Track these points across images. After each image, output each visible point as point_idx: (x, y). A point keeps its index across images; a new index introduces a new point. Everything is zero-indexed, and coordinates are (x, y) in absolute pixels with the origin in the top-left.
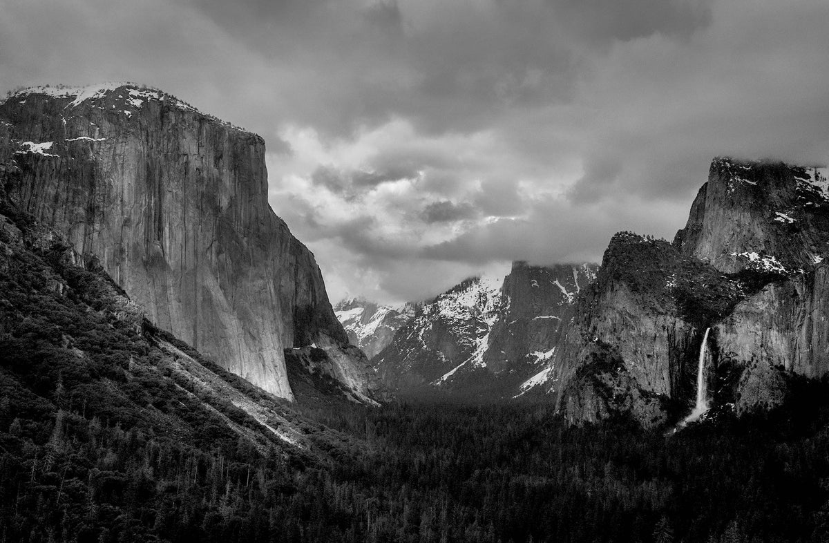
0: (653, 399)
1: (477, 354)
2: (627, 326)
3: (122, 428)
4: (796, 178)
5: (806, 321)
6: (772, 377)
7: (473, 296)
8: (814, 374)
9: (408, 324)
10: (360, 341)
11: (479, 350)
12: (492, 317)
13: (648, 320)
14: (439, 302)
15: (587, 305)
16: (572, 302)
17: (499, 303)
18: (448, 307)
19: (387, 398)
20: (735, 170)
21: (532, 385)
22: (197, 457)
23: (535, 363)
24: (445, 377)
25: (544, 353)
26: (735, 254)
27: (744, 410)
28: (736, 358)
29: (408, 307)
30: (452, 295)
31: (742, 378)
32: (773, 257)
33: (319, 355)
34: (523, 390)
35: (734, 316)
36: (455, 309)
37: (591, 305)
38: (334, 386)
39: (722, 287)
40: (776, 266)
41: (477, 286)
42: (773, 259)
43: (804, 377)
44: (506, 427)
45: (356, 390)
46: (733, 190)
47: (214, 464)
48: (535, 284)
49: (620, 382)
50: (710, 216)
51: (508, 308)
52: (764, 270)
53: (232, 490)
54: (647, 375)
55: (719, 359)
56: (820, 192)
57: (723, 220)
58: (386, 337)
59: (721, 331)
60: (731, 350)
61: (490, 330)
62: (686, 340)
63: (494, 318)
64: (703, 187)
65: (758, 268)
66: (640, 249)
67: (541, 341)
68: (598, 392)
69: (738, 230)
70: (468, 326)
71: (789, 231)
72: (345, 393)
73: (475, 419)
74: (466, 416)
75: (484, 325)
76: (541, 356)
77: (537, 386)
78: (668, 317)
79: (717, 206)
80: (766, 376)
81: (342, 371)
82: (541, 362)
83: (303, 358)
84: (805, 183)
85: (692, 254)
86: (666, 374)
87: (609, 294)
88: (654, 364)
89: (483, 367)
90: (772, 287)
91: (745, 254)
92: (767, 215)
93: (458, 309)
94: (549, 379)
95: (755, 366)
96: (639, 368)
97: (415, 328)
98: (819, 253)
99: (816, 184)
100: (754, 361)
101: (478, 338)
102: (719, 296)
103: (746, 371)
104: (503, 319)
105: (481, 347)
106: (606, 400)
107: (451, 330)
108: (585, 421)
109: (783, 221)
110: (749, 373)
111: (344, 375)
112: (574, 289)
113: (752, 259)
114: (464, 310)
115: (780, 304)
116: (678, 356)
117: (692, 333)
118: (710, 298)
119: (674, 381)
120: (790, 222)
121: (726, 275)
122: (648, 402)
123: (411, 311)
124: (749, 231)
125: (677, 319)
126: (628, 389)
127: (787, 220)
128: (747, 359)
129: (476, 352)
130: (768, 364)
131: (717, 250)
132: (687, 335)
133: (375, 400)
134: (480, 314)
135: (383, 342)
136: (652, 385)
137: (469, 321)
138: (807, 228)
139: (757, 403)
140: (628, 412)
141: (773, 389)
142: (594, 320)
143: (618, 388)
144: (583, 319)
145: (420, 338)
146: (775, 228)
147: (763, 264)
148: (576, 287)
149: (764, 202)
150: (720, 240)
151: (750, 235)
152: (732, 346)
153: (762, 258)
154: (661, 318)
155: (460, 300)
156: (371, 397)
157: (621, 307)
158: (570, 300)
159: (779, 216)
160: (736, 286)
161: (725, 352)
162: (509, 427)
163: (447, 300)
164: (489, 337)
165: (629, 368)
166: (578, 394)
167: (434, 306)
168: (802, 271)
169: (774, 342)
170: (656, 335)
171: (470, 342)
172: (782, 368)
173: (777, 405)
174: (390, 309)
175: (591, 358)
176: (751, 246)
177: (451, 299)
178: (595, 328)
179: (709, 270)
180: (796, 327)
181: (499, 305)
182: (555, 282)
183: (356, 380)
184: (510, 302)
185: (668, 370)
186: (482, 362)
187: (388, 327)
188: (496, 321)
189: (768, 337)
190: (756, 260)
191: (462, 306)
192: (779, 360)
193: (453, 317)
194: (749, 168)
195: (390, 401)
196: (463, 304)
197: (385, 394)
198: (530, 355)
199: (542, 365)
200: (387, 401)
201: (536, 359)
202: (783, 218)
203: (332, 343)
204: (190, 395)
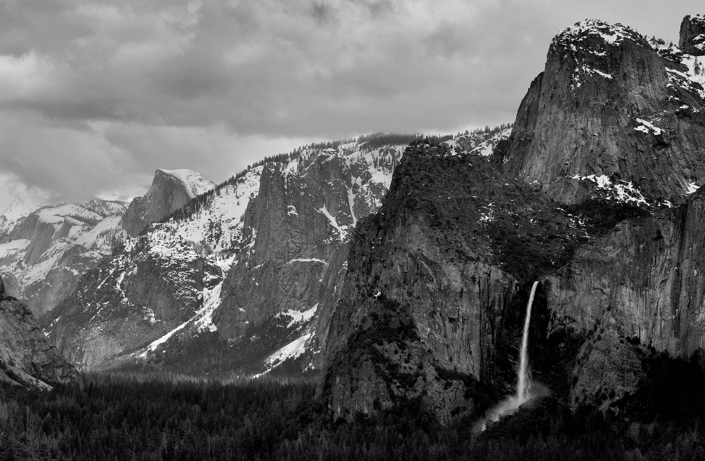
0: (455, 382)
1: (204, 312)
2: (422, 275)
4: (667, 69)
5: (671, 275)
6: (622, 355)
7: (201, 226)
8: (680, 352)
9: (100, 266)
10: (23, 290)
11: (206, 306)
12: (228, 257)
13: (452, 267)
14: (149, 234)
15: (367, 244)
16: (346, 240)
17: (238, 238)
18: (162, 242)
19: (62, 377)
20: (584, 56)
21: (283, 358)
23: (289, 326)
24: (154, 346)
25: (302, 311)
26: (577, 177)
27: (580, 401)
28: (574, 325)
29: (101, 241)
30: (169, 225)
31: (580, 355)
32: (630, 183)
34: (268, 365)
35: (573, 265)
36: (172, 245)
37: (372, 245)
39: (558, 224)
40: (634, 195)
41: (208, 212)
42: (630, 187)
43: (665, 354)
44: (242, 420)
45: (12, 364)
46: (579, 85)
48: (293, 212)
49: (409, 355)
50: (545, 122)
51: (251, 245)
52: (617, 200)
54: (448, 346)
55: (550, 327)
56: (699, 91)
57: (563, 127)
58: (65, 284)
59: (554, 287)
60: (567, 314)
61: (224, 276)
62: (505, 299)
63: (231, 260)
64: (536, 79)
65: (608, 198)
66: (446, 165)
67: (298, 295)
68: (377, 370)
69: (583, 143)
70: (192, 271)
71: (654, 146)
73: (197, 408)
74: (184, 404)
75: (215, 270)
76: (296, 316)
77: (289, 361)
78: (481, 265)
79: (555, 107)
80: (615, 353)
82: (297, 325)
84: (679, 77)
85: (517, 174)
86: (474, 346)
87: (398, 230)
88: (459, 331)
89: (211, 331)
90: (627, 225)
91: (591, 177)
92: (624, 122)
93: (178, 246)
94: (307, 351)
95: (599, 338)
96: (437, 336)
97: (111, 272)
98: (694, 178)
99: (694, 78)
100: (598, 330)
101: (205, 289)
102: (552, 237)
103: (586, 344)
104: (244, 261)
105: (210, 301)
106: (388, 381)
107: (166, 275)
108: (357, 412)
109: (646, 131)
110: (590, 348)
112: (348, 221)
113: (601, 185)
114: (186, 246)
115: (638, 250)
116: (492, 322)
117: (514, 288)
118: (539, 239)
119: (485, 356)
120: (656, 134)
121: (565, 206)
122: (447, 386)
123: (106, 247)
124: (598, 144)
125: (493, 268)
126: (421, 367)
127: (651, 131)
128: (589, 327)
129: (202, 310)
130: (616, 335)
131: (553, 169)
132: (507, 291)
133: (43, 380)
134: (210, 252)
135: (60, 293)
136: (455, 362)
137: (194, 263)
138: (680, 142)
139: (600, 390)
140: (419, 399)
141: (622, 370)
142: (377, 266)
143: (407, 365)
144: (361, 265)
145: (118, 287)
146: (633, 141)
147: (616, 192)
148: (351, 218)
149: (622, 103)
150: (557, 157)
151: (599, 150)
152: (569, 308)
153: (614, 184)
154: (471, 266)
155: (181, 232)
156: (38, 376)
157: (415, 249)
158: (342, 237)
159: (642, 124)
160: (577, 223)
161: (558, 316)
162: (247, 421)
163: (162, 232)
164: (223, 288)
165: (423, 336)
166: (350, 373)
167: (142, 240)
168: (669, 204)
169: (627, 304)
170: (462, 290)
171: (194, 294)
172: (637, 341)
173: (627, 394)
174: (74, 243)
175: (369, 323)
176: (600, 166)
177: (168, 230)
178: (377, 278)
179: (541, 199)
180: (658, 284)
181: (239, 241)
182: (321, 209)
183: (13, 349)
184: (255, 236)
185: (478, 341)
186: (211, 324)
187: (68, 269)
188: (233, 264)
189: (619, 296)
190: (606, 186)
191: (183, 241)
192: (633, 330)
193: (169, 257)
194: (603, 54)
195: (68, 381)
196: (185, 238)
197: (59, 371)
198: (282, 316)
199: (298, 329)
200: (62, 381)
201: (290, 321)
202: (646, 126)
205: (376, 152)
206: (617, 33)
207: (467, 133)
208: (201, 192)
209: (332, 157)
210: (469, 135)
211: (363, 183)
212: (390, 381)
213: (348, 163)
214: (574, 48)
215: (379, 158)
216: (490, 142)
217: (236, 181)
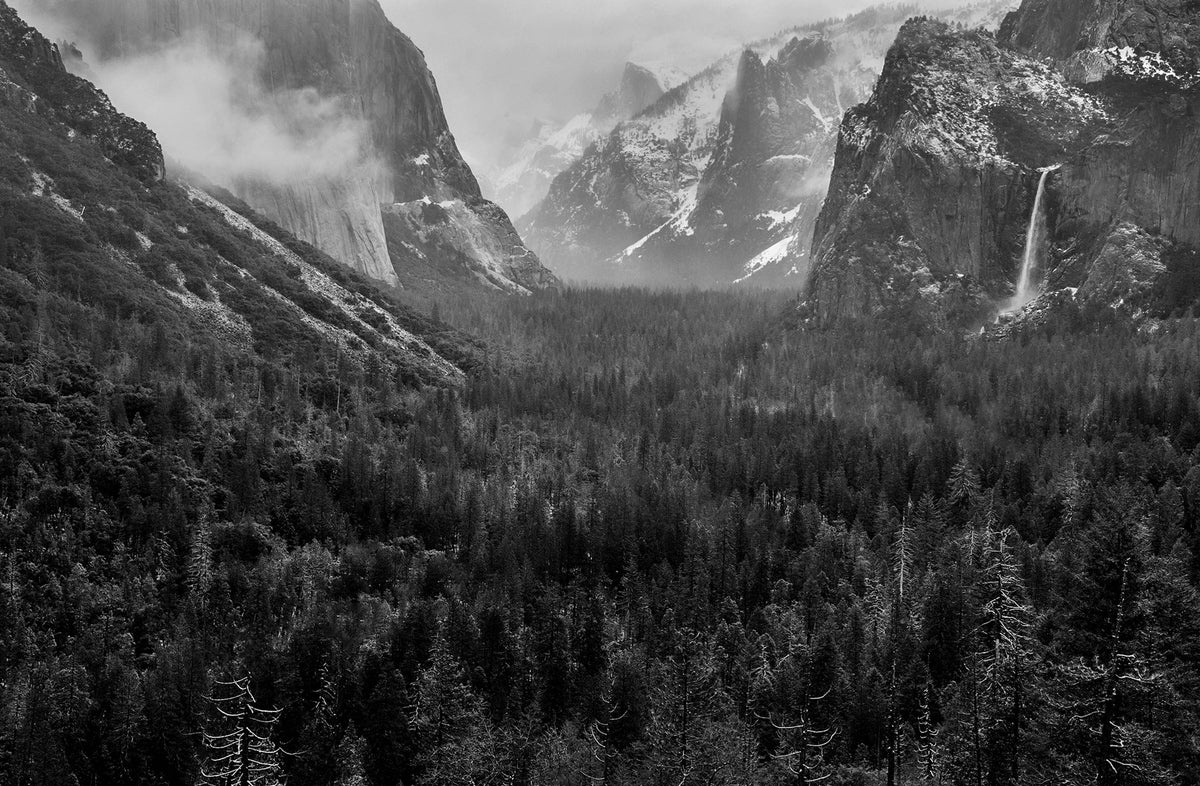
1: (680, 215)
3: (142, 321)
6: (1138, 246)
7: (675, 122)
9: (572, 167)
10: (497, 193)
11: (683, 208)
12: (703, 156)
14: (622, 133)
16: (831, 133)
17: (715, 135)
18: (635, 141)
19: (540, 283)
21: (764, 263)
22: (259, 368)
23: (769, 228)
24: (630, 250)
25: (784, 212)
26: (1096, 50)
27: (1091, 297)
28: (1086, 218)
29: (572, 141)
30: (641, 122)
32: (1158, 54)
33: (434, 214)
34: (749, 270)
35: (1088, 151)
36: (645, 143)
38: (459, 263)
39: (1072, 105)
40: (1163, 67)
41: (682, 107)
42: (1158, 57)
45: (493, 269)
47: (285, 378)
48: (773, 104)
51: (729, 142)
52: (1142, 74)
53: (315, 417)
55: (1058, 220)
58: (538, 187)
59: (1065, 176)
60: (1079, 206)
61: (700, 177)
62: (1009, 192)
63: (706, 160)
65: (1132, 73)
66: (945, 45)
67: (779, 195)
70: (666, 171)
72: (476, 274)
75: (694, 171)
76: (777, 217)
77: (771, 265)
78: (984, 155)
80: (1131, 245)
81: (472, 241)
82: (778, 227)
83: (410, 219)
86: (974, 245)
87: (891, 120)
88: (957, 229)
89: (688, 234)
91: (1113, 50)
93: (651, 144)
94: (790, 255)
95: (1115, 231)
96: (933, 236)
97: (584, 174)
100: (1114, 222)
101: (680, 190)
102: (1065, 120)
103: (1099, 237)
104: (721, 159)
105: (686, 203)
107: (639, 176)
108: (845, 318)
110: (1103, 241)
111: (474, 246)
112: (833, 112)
113: (1124, 58)
114: (660, 144)
115: (1163, 130)
116: (994, 217)
117: (1019, 180)
118: (1050, 124)
119: (986, 254)
121: (1080, 85)
122: (942, 287)
123: (578, 147)
125: (996, 158)
126: (913, 268)
128: (1103, 219)
129: (678, 212)
131: (1069, 43)
132: (1011, 183)
133: (522, 285)
134: (685, 151)
136: (952, 262)
137: (668, 163)
139: (1113, 286)
140: (912, 303)
142: (865, 161)
143: (898, 267)
144: (848, 160)
145: (591, 189)
147: (1141, 65)
148: (838, 109)
150: (1074, 28)
152: (1080, 199)
153: (1139, 56)
154: (971, 157)
155: (654, 130)
156: (517, 281)
157: (910, 141)
158: (827, 130)
160: (1094, 103)
161: (1069, 208)
163: (634, 131)
164: (699, 188)
165: (916, 235)
166: (837, 277)
167: (613, 140)
169: (1148, 191)
170: (962, 184)
171: (669, 196)
172: (1156, 231)
173: (1142, 289)
174: (544, 143)
175: (859, 223)
176: (1124, 36)
177: (640, 127)
178: (865, 174)
180: (1184, 168)
181: (716, 138)
182: (804, 100)
183: (493, 254)
184: (732, 132)
185: (977, 239)
186: (687, 228)
187: (540, 171)
188: (709, 163)
189: (1139, 184)
190: (1130, 58)
191: (657, 140)
192: (1153, 220)
193: (642, 157)
195: (546, 286)
196: (659, 137)
197: (537, 276)
198: (761, 217)
199: (780, 231)
200: (541, 286)
201: (771, 223)
203: (455, 196)
204: (243, 273)
205: (865, 33)
207: (969, 5)
208: (674, 85)
209: (817, 39)
210: (971, 8)
211: (851, 69)
212: (881, 284)
213: (834, 46)
215: (869, 39)
216: (996, 15)
217: (711, 73)
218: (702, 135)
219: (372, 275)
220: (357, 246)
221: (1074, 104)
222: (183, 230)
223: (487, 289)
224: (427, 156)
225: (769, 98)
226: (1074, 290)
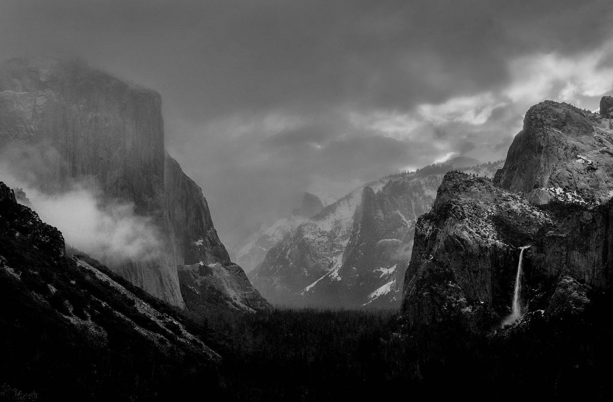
0: (477, 307)
1: (334, 270)
2: (456, 247)
4: (594, 127)
5: (602, 243)
6: (575, 289)
7: (330, 222)
9: (277, 246)
11: (335, 266)
12: (345, 240)
14: (303, 227)
16: (411, 228)
18: (310, 232)
19: (261, 306)
20: (545, 121)
21: (378, 295)
23: (381, 277)
24: (308, 289)
25: (388, 268)
26: (544, 189)
27: (551, 316)
28: (546, 273)
29: (277, 232)
30: (313, 222)
32: (575, 192)
33: (205, 271)
34: (370, 299)
36: (315, 233)
38: (218, 296)
40: (577, 198)
41: (334, 215)
42: (575, 194)
43: (600, 289)
45: (236, 299)
46: (543, 137)
48: (380, 213)
49: (451, 292)
50: (524, 158)
51: (359, 232)
52: (568, 201)
54: (473, 287)
55: (531, 275)
58: (259, 256)
59: (533, 252)
60: (542, 267)
61: (344, 250)
62: (505, 259)
63: (347, 241)
64: (518, 135)
65: (563, 200)
66: (468, 184)
67: (385, 259)
68: (433, 301)
69: (547, 169)
70: (326, 247)
71: (588, 170)
72: (227, 302)
75: (341, 247)
76: (385, 271)
77: (382, 296)
78: (490, 240)
79: (529, 150)
80: (570, 288)
81: (225, 284)
82: (385, 276)
83: (192, 273)
85: (509, 188)
86: (488, 286)
88: (479, 278)
89: (338, 280)
90: (575, 216)
91: (552, 189)
92: (570, 157)
93: (318, 234)
94: (392, 291)
95: (561, 281)
96: (467, 281)
97: (283, 249)
99: (610, 132)
100: (560, 276)
101: (334, 257)
102: (531, 223)
103: (553, 284)
104: (355, 241)
105: (337, 263)
107: (312, 250)
108: (423, 324)
109: (583, 162)
111: (226, 287)
112: (412, 217)
113: (558, 193)
114: (323, 234)
115: (581, 230)
116: (498, 272)
117: (510, 253)
118: (523, 225)
119: (495, 291)
120: (589, 163)
121: (537, 206)
122: (473, 309)
123: (280, 235)
125: (497, 242)
126: (458, 298)
127: (586, 161)
128: (555, 274)
129: (333, 268)
131: (530, 185)
132: (506, 255)
133: (251, 307)
134: (336, 237)
135: (257, 261)
136: (478, 295)
137: (327, 243)
142: (430, 243)
143: (450, 298)
144: (422, 242)
145: (287, 257)
146: (576, 167)
147: (567, 197)
148: (414, 216)
150: (532, 178)
152: (542, 264)
153: (566, 192)
154: (485, 241)
155: (320, 226)
156: (249, 306)
157: (452, 232)
158: (409, 226)
159: (580, 158)
160: (545, 215)
161: (536, 268)
163: (310, 226)
164: (343, 256)
167: (299, 231)
168: (598, 203)
169: (577, 260)
170: (480, 255)
171: (328, 260)
172: (583, 282)
173: (578, 311)
174: (263, 233)
175: (428, 274)
176: (557, 182)
177: (313, 225)
178: (431, 249)
179: (523, 202)
180: (594, 249)
181: (351, 230)
182: (396, 211)
183: (236, 291)
184: (360, 227)
185: (490, 283)
186: (338, 276)
187: (261, 248)
188: (349, 243)
189: (572, 256)
190: (561, 193)
191: (321, 231)
192: (580, 275)
193: (314, 240)
194: (556, 119)
195: (264, 308)
196: (322, 229)
197: (259, 303)
198: (376, 271)
200: (261, 308)
201: (382, 274)
202: (583, 159)
203: (216, 261)
204: (104, 304)
205: (426, 179)
206: (564, 108)
208: (329, 203)
209: (402, 181)
210: (479, 167)
211: (420, 196)
212: (441, 307)
213: (410, 185)
214: (539, 116)
215: (428, 182)
216: (491, 171)
217: (348, 197)
218: (344, 229)
219: (171, 303)
220: (164, 288)
221: (535, 215)
222: (73, 282)
223: (233, 310)
224: (202, 241)
225: (378, 210)
226: (543, 311)
